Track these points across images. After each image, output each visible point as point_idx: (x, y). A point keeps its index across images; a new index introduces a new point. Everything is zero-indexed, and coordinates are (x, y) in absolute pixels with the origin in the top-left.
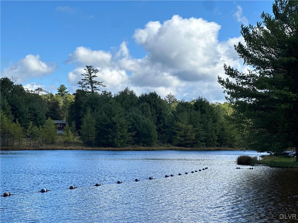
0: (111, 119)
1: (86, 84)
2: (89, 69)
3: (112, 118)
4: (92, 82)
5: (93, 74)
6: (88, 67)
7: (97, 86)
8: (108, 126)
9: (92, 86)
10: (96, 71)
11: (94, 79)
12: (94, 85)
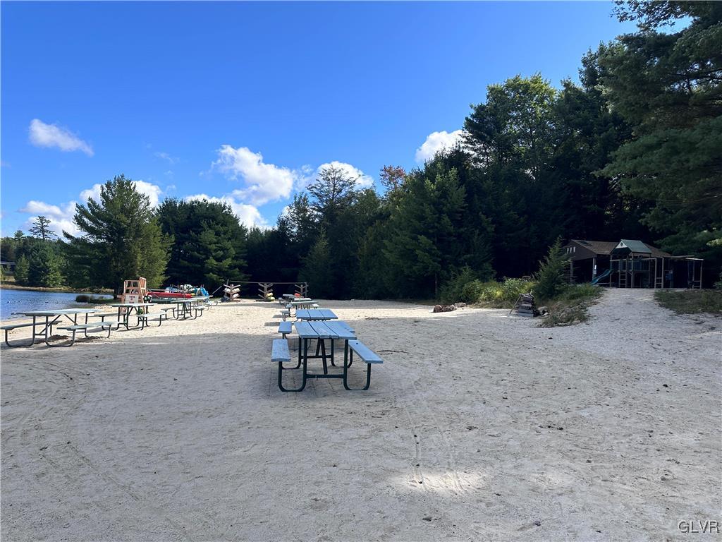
0: (44, 263)
1: (38, 232)
2: (41, 219)
3: (46, 263)
4: (43, 231)
5: (44, 224)
6: (40, 217)
7: (49, 234)
8: (41, 269)
9: (43, 234)
10: (49, 222)
11: (45, 228)
12: (46, 234)
